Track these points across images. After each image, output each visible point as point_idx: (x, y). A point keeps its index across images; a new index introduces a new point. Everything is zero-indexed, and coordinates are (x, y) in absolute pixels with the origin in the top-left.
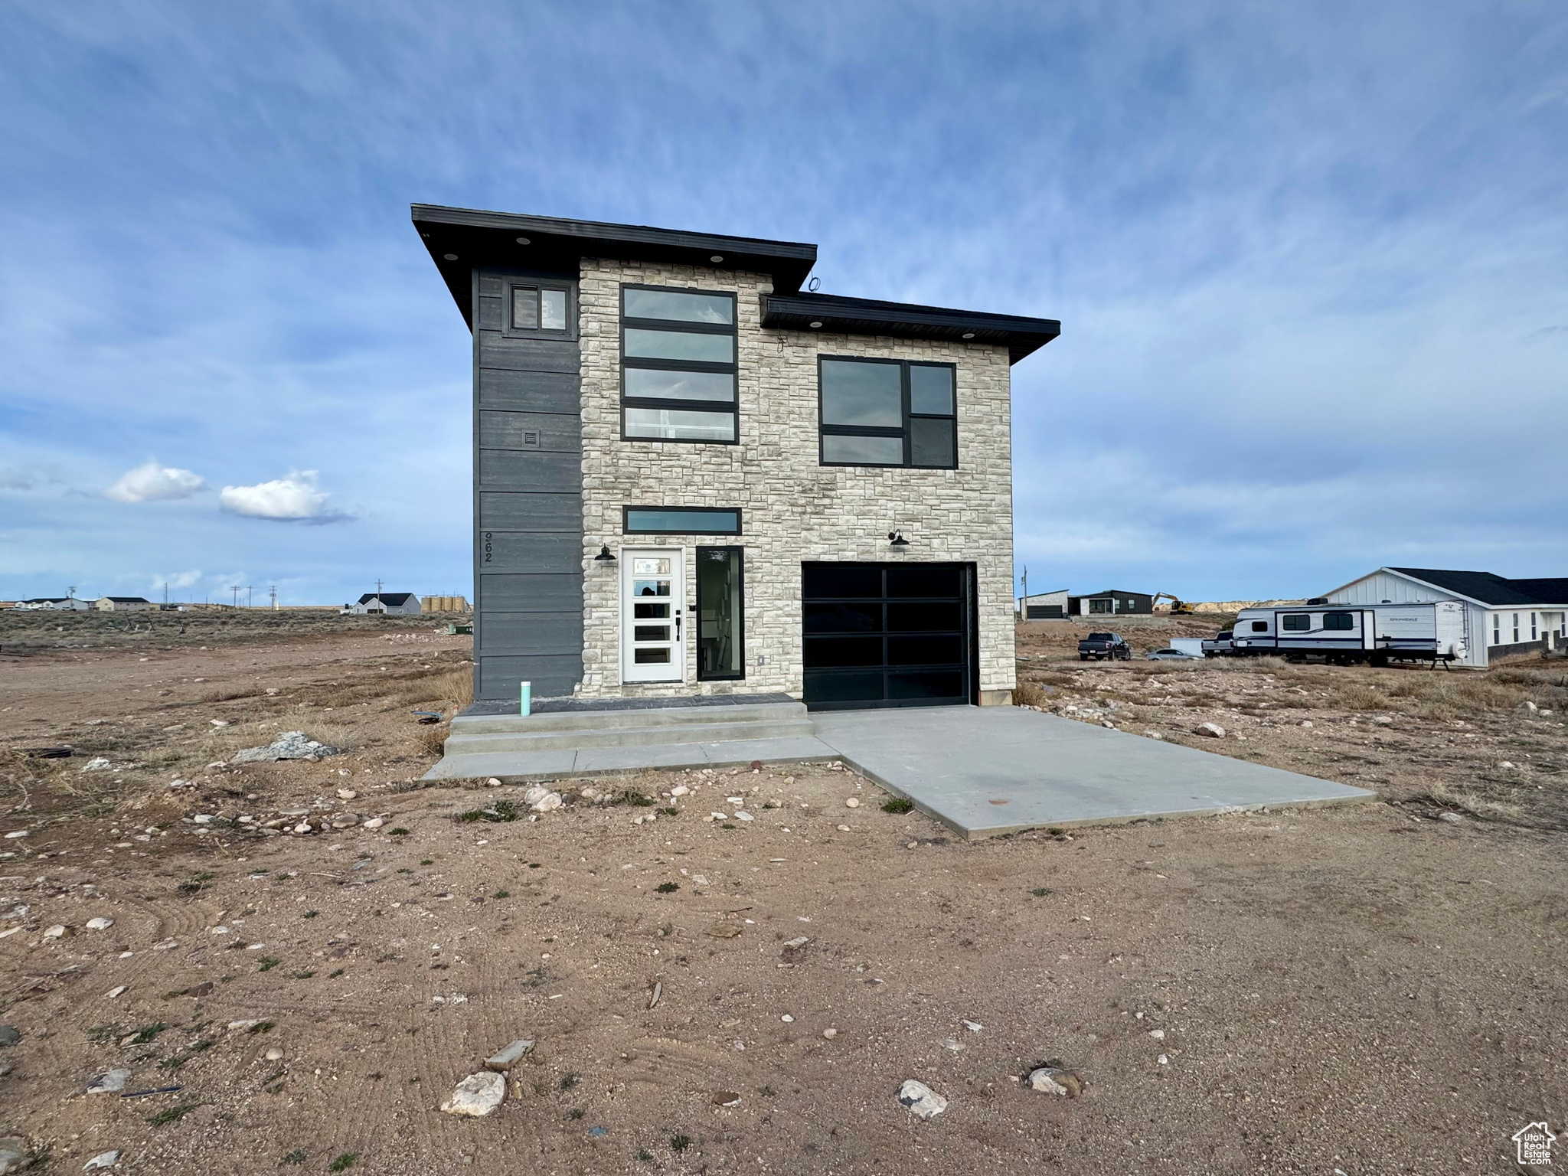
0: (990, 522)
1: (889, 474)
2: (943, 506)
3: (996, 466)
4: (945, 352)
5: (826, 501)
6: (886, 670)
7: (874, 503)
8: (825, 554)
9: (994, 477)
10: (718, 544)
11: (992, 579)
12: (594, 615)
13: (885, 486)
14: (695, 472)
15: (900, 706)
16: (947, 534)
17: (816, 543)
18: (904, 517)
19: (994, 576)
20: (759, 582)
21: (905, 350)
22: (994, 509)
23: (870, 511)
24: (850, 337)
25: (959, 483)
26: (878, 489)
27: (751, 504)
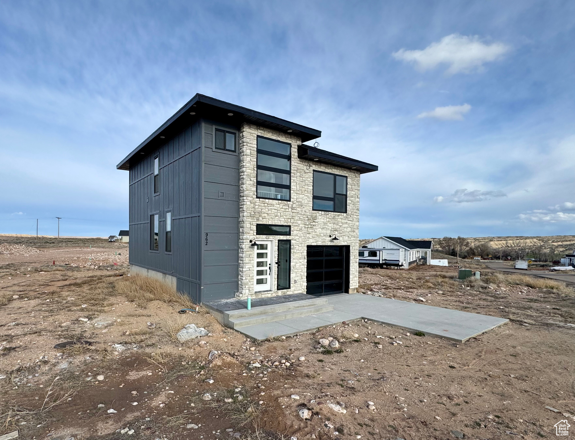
0: (354, 232)
1: (330, 214)
2: (343, 226)
3: (356, 213)
4: (345, 172)
5: (314, 223)
6: (324, 282)
7: (326, 224)
8: (313, 242)
9: (355, 216)
10: (284, 239)
11: (354, 251)
12: (247, 267)
13: (329, 218)
14: (278, 212)
15: (327, 295)
16: (343, 236)
17: (311, 239)
18: (334, 230)
19: (354, 250)
20: (296, 253)
21: (336, 170)
22: (355, 227)
23: (325, 227)
24: (322, 164)
25: (347, 218)
26: (328, 220)
27: (294, 224)
